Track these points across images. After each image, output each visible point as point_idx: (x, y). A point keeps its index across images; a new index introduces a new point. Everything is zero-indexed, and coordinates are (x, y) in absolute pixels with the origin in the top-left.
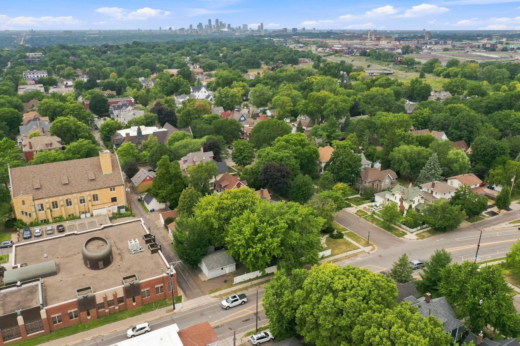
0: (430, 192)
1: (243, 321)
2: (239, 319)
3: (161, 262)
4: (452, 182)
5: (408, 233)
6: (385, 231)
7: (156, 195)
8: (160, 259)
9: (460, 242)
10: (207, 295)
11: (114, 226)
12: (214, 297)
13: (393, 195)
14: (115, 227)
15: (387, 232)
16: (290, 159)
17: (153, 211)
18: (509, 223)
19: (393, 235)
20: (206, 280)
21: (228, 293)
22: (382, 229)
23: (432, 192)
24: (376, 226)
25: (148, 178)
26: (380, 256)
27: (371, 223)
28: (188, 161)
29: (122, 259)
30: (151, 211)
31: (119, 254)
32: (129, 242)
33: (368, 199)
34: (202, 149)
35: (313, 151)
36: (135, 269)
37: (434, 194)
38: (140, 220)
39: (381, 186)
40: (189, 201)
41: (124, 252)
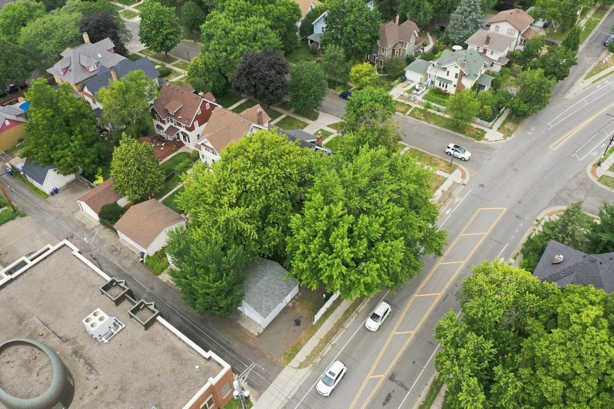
0: (481, 51)
1: (384, 404)
2: (373, 402)
3: (180, 345)
4: (497, 27)
5: (486, 129)
6: (454, 133)
7: (50, 162)
8: (173, 337)
9: (556, 128)
10: (287, 368)
11: (16, 278)
12: (300, 367)
13: (445, 69)
14: (20, 279)
15: (457, 134)
16: (266, 34)
17: (56, 191)
18: (585, 79)
19: (468, 138)
20: (261, 331)
21: (318, 347)
22: (449, 131)
23: (485, 51)
24: (436, 127)
25: (7, 123)
26: (482, 186)
27: (427, 124)
28: (71, 68)
29: (90, 366)
30: (52, 194)
31: (76, 353)
32: (88, 325)
33: (396, 78)
34: (86, 37)
35: (292, 9)
36: (136, 385)
37: (488, 54)
38: (65, 245)
39: (404, 50)
40: (138, 169)
41: (81, 343)
